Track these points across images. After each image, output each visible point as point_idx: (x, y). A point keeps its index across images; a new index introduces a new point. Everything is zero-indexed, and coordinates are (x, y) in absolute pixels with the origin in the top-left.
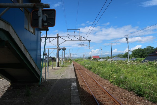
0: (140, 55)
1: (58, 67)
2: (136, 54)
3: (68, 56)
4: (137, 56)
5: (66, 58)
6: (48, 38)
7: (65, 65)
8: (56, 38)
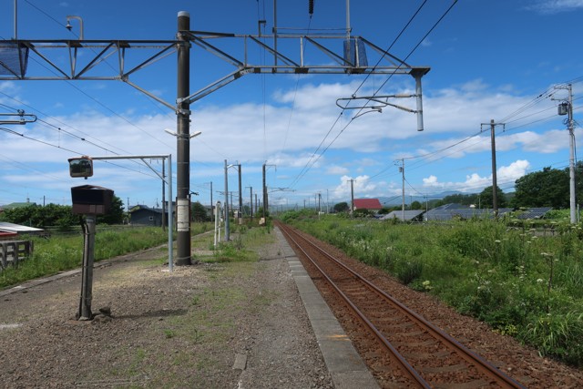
0: (552, 195)
1: (179, 264)
2: (535, 194)
3: (254, 202)
4: (539, 198)
5: (246, 208)
6: (112, 42)
7: (239, 246)
8: (174, 43)
